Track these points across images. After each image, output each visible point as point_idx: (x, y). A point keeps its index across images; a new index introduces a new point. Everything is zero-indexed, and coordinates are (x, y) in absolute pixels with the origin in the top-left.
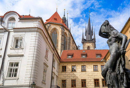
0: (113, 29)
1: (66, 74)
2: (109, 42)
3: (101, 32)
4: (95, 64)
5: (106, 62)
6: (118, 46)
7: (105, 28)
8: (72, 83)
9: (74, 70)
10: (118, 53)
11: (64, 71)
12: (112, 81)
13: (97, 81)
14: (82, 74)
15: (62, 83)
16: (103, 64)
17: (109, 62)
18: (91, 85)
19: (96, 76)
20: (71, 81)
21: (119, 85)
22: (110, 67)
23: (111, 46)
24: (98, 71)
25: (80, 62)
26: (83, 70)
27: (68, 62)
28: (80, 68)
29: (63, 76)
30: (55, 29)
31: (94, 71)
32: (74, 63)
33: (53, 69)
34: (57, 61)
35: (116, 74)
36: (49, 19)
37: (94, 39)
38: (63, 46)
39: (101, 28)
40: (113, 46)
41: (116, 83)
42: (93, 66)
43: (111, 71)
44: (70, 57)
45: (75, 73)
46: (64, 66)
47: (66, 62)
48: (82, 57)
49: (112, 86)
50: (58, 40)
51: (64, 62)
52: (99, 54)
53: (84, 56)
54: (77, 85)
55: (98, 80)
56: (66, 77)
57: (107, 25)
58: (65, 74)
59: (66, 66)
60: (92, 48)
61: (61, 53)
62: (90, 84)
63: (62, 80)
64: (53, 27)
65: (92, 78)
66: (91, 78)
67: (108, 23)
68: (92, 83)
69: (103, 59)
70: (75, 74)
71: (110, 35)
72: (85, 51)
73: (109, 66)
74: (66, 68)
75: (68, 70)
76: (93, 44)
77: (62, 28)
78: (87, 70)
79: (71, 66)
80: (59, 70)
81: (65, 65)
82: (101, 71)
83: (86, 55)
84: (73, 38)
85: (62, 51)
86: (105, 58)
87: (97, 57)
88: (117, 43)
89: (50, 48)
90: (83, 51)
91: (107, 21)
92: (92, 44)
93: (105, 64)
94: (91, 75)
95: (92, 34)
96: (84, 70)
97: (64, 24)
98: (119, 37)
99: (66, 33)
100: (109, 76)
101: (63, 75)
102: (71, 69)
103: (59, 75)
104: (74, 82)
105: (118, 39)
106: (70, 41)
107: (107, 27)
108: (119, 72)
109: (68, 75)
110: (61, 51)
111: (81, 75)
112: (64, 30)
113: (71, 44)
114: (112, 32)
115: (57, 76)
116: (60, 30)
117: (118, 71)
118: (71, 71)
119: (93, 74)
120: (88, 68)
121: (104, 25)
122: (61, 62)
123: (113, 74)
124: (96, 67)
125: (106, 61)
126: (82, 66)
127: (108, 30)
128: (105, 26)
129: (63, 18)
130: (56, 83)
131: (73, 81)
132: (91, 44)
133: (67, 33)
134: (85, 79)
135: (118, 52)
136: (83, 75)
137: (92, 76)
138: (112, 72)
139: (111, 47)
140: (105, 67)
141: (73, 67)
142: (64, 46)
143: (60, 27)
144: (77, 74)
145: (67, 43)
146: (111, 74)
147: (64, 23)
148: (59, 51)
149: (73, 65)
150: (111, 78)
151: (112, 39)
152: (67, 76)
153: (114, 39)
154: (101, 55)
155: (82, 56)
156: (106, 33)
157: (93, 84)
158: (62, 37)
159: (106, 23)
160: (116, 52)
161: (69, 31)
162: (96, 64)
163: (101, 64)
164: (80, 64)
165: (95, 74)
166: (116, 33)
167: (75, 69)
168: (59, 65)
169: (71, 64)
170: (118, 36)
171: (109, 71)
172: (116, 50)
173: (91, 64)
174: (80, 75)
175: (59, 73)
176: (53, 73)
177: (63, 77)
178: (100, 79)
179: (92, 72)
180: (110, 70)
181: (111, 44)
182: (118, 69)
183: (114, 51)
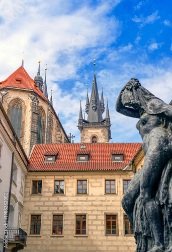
0: (152, 96)
1: (42, 199)
2: (141, 126)
3: (122, 103)
4: (109, 177)
5: (135, 173)
6: (164, 136)
7: (130, 94)
8: (55, 222)
9: (59, 191)
10: (165, 151)
11: (36, 193)
12: (148, 224)
13: (111, 220)
14: (78, 201)
15: (31, 223)
16: (128, 177)
17: (142, 175)
18: (97, 230)
19: (111, 205)
20: (51, 218)
21: (164, 235)
22: (144, 187)
23: (148, 135)
24: (115, 194)
25: (74, 171)
26: (80, 191)
27: (47, 171)
28: (72, 187)
29: (35, 204)
30: (17, 100)
31: (106, 193)
32: (59, 173)
33: (13, 186)
34: (22, 169)
35: (159, 205)
36: (5, 81)
37: (108, 120)
38: (35, 135)
39: (121, 95)
40: (153, 134)
41: (157, 228)
42: (103, 181)
43: (147, 196)
44: (51, 159)
45: (62, 198)
46: (36, 181)
47: (41, 171)
48: (80, 160)
49: (146, 238)
50: (24, 122)
51: (37, 171)
52: (119, 152)
53: (83, 158)
54: (64, 228)
55: (114, 216)
56: (41, 208)
57: (136, 89)
58: (40, 199)
59: (41, 181)
60: (101, 140)
61: (30, 151)
62: (94, 228)
63: (32, 215)
64: (13, 95)
65: (102, 211)
66: (98, 210)
67: (137, 84)
68: (99, 223)
69: (128, 166)
70: (61, 201)
71: (143, 109)
72: (85, 147)
73: (141, 185)
74: (41, 186)
75: (46, 190)
76: (106, 130)
77: (34, 98)
78: (91, 190)
79: (52, 181)
80: (26, 190)
81: (39, 178)
82: (122, 193)
83: (89, 155)
84: (57, 118)
85: (34, 146)
86: (133, 162)
87: (115, 160)
88: (161, 127)
89: (5, 139)
90: (82, 147)
91: (135, 80)
92: (102, 131)
93: (132, 176)
94: (99, 203)
95: (102, 109)
96: (82, 191)
97: (37, 90)
98: (167, 114)
99: (41, 108)
100: (141, 211)
101: (35, 201)
102: (52, 189)
103: (24, 202)
104: (59, 221)
105: (164, 119)
106: (51, 124)
107: (134, 92)
108: (165, 199)
109: (47, 201)
110: (30, 146)
111: (75, 203)
112: (38, 102)
113: (54, 132)
114: (149, 104)
115: (21, 206)
116: (29, 103)
117: (163, 198)
118: (53, 192)
119: (105, 201)
120: (92, 186)
121: (128, 89)
122: (31, 171)
123: (150, 206)
124: (110, 185)
125: (136, 169)
126: (78, 181)
127: (138, 99)
128: (131, 90)
129: (36, 77)
130: (19, 221)
131: (56, 218)
132: (99, 131)
133: (45, 107)
134: (84, 212)
135: (164, 148)
136: (80, 203)
137: (101, 205)
138: (148, 200)
139: (146, 137)
140: (131, 187)
141: (57, 183)
142: (38, 135)
143: (29, 96)
144: (66, 201)
145: (44, 129)
146: (144, 204)
147: (38, 88)
148: (26, 147)
149: (58, 178)
150: (145, 215)
151: (148, 118)
152: (44, 204)
153: (154, 120)
154: (123, 156)
155: (78, 157)
156: (133, 105)
157: (103, 228)
158: (32, 116)
159: (133, 85)
160: (160, 148)
161: (49, 104)
162: (112, 177)
163: (122, 176)
164: (75, 177)
165: (109, 201)
166: (158, 105)
167: (61, 187)
168: (26, 179)
169: (53, 177)
170: (163, 113)
171: (141, 196)
172: (159, 144)
173: (100, 176)
174: (73, 202)
175: (25, 197)
176: (12, 198)
177: (35, 206)
178: (119, 214)
179: (101, 196)
180: (144, 194)
181: (147, 131)
182: (163, 192)
183: (155, 147)
